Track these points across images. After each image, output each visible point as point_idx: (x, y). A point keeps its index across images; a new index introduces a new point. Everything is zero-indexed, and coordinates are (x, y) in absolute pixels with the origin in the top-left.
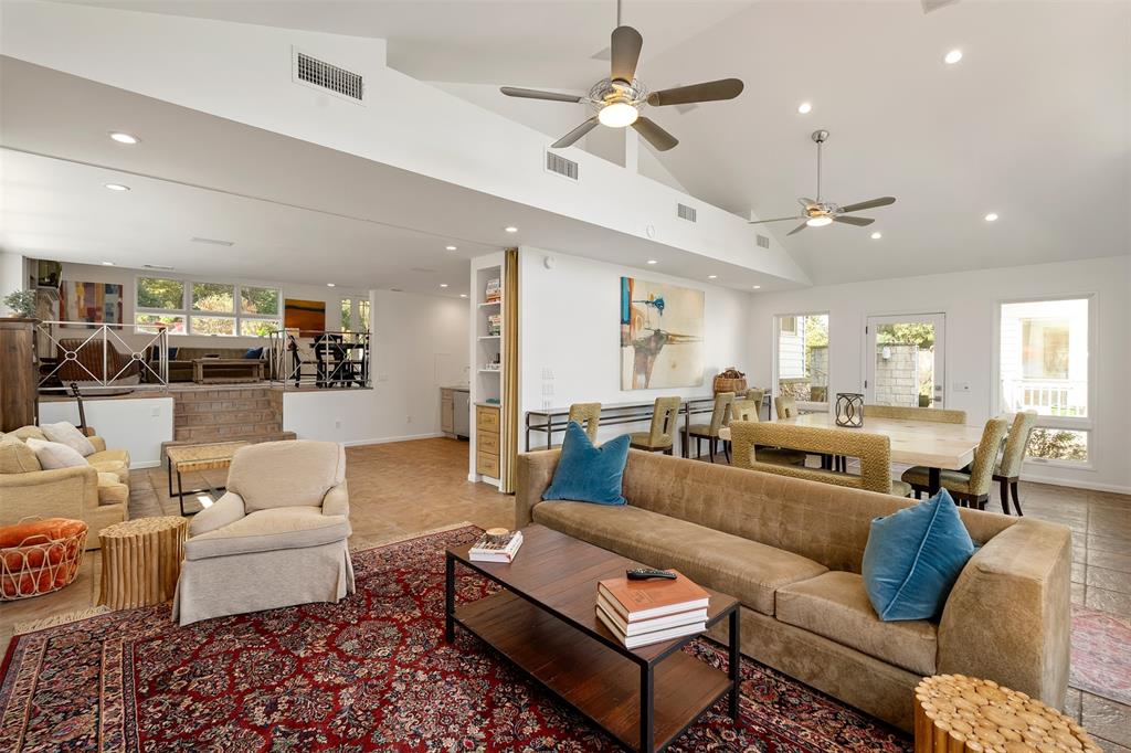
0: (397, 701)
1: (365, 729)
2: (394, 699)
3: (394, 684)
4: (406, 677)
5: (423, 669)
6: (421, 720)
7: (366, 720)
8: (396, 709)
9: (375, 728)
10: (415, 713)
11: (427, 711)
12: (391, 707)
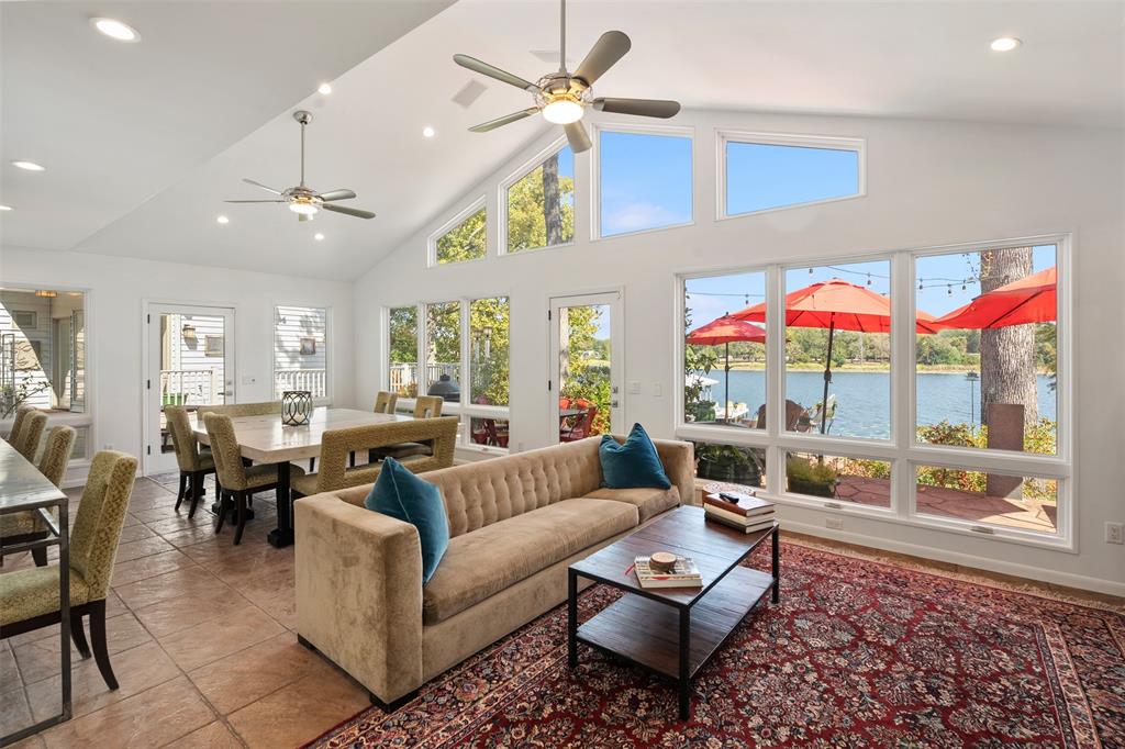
0: (802, 727)
1: (849, 736)
2: (802, 730)
3: (783, 739)
4: (766, 733)
5: (745, 724)
6: (806, 702)
7: (841, 739)
8: (810, 722)
9: (842, 729)
10: (803, 709)
11: (793, 701)
12: (812, 728)
